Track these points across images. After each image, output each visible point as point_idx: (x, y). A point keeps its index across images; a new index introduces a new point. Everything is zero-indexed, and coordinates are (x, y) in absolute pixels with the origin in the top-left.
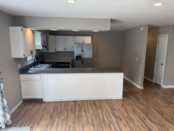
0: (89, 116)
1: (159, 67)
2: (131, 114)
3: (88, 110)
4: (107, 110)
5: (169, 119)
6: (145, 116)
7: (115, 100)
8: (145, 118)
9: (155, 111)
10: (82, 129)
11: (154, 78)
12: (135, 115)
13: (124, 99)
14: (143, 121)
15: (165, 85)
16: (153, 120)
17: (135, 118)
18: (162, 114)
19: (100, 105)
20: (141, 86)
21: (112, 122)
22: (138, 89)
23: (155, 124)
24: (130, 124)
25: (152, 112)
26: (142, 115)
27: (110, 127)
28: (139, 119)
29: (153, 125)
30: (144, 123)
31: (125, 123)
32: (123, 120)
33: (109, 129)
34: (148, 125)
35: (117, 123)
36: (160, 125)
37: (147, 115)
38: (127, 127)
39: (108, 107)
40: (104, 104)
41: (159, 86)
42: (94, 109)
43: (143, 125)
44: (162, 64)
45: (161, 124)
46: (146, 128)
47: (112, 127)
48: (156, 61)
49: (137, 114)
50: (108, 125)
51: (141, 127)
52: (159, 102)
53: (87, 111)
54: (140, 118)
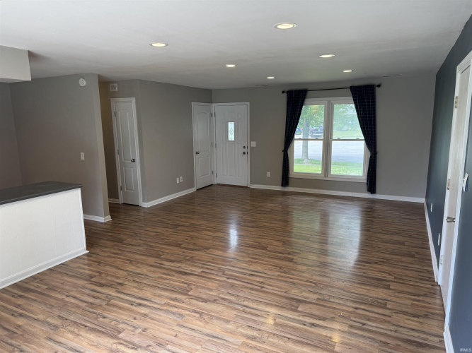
0: (41, 317)
1: (127, 168)
2: (132, 268)
3: (23, 309)
4: (75, 286)
5: (192, 247)
6: (157, 259)
7: (72, 261)
8: (159, 262)
9: (164, 246)
10: (54, 345)
11: (121, 193)
12: (139, 265)
13: (92, 251)
14: (161, 268)
15: (149, 201)
16: (172, 259)
17: (144, 270)
18: (178, 245)
19: (46, 284)
20: (105, 216)
21: (109, 298)
22: (102, 223)
23: (180, 261)
24: (145, 282)
25: (162, 248)
26: (151, 260)
27: (115, 306)
28: (152, 269)
29: (178, 265)
30: (164, 268)
31: (136, 285)
32: (125, 283)
33: (115, 309)
34: (173, 268)
35: (121, 292)
36: (188, 260)
37: (158, 256)
38: (144, 288)
39: (71, 280)
40: (55, 280)
41: (137, 208)
42: (39, 299)
43: (166, 272)
44: (134, 161)
45: (187, 258)
46: (173, 273)
47: (118, 302)
48: (117, 157)
49: (143, 263)
50: (107, 304)
51: (165, 276)
52: (159, 231)
53: (21, 311)
54: (151, 266)
